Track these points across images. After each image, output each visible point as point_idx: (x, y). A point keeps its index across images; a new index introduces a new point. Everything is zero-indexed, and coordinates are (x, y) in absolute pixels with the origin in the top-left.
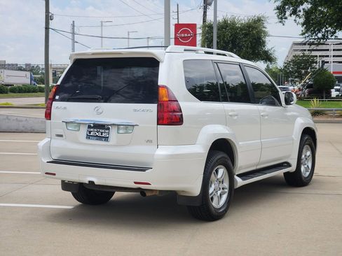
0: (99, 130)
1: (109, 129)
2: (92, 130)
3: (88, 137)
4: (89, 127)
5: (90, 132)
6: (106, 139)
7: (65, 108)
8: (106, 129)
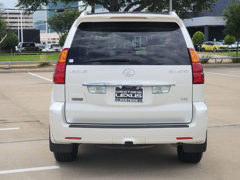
0: (129, 92)
1: (141, 90)
2: (121, 92)
3: (118, 98)
4: (118, 89)
5: (119, 94)
6: (140, 99)
7: (86, 71)
8: (139, 90)
